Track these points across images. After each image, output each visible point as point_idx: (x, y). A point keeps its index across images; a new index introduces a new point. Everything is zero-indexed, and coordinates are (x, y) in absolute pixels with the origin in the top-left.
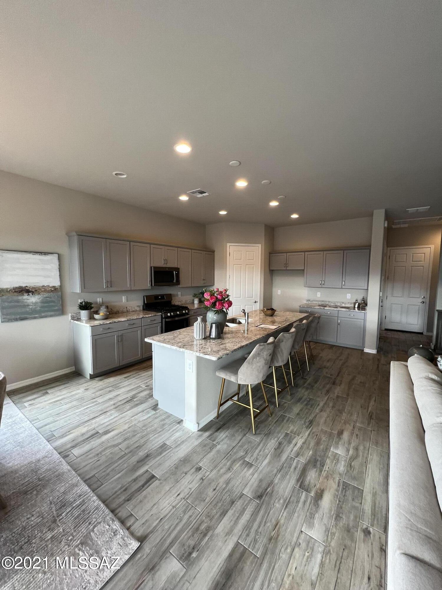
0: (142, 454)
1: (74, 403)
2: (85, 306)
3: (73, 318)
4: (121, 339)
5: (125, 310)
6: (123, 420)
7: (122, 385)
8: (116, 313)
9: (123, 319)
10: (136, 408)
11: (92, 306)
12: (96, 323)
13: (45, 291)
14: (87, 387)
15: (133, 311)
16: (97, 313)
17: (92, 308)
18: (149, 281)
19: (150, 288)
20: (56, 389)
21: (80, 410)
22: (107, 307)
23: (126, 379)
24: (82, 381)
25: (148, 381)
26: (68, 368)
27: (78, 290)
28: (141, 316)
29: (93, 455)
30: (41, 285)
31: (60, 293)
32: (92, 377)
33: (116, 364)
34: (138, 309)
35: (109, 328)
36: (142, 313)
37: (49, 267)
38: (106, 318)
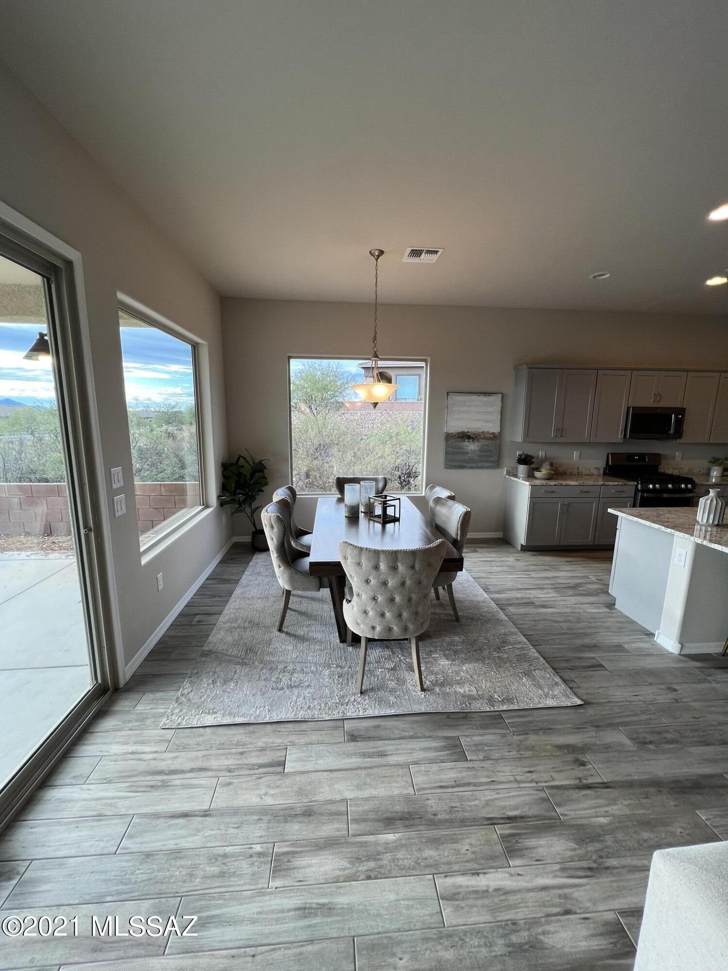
0: (587, 641)
1: (506, 569)
2: (525, 460)
3: (508, 473)
4: (567, 508)
5: (576, 471)
6: (562, 603)
7: (562, 568)
8: (562, 474)
9: (573, 483)
10: (580, 597)
11: (534, 460)
12: (537, 482)
13: (486, 438)
14: (519, 558)
15: (588, 475)
16: (538, 469)
17: (532, 463)
18: (622, 430)
19: (622, 441)
20: (485, 550)
21: (512, 576)
22: (551, 464)
23: (568, 564)
24: (511, 550)
25: (600, 574)
26: (495, 532)
27: (519, 437)
28: (602, 483)
29: (531, 619)
30: (481, 431)
31: (498, 441)
32: (524, 549)
33: (555, 542)
34: (595, 472)
35: (553, 492)
36: (601, 479)
37: (491, 409)
38: (550, 478)
